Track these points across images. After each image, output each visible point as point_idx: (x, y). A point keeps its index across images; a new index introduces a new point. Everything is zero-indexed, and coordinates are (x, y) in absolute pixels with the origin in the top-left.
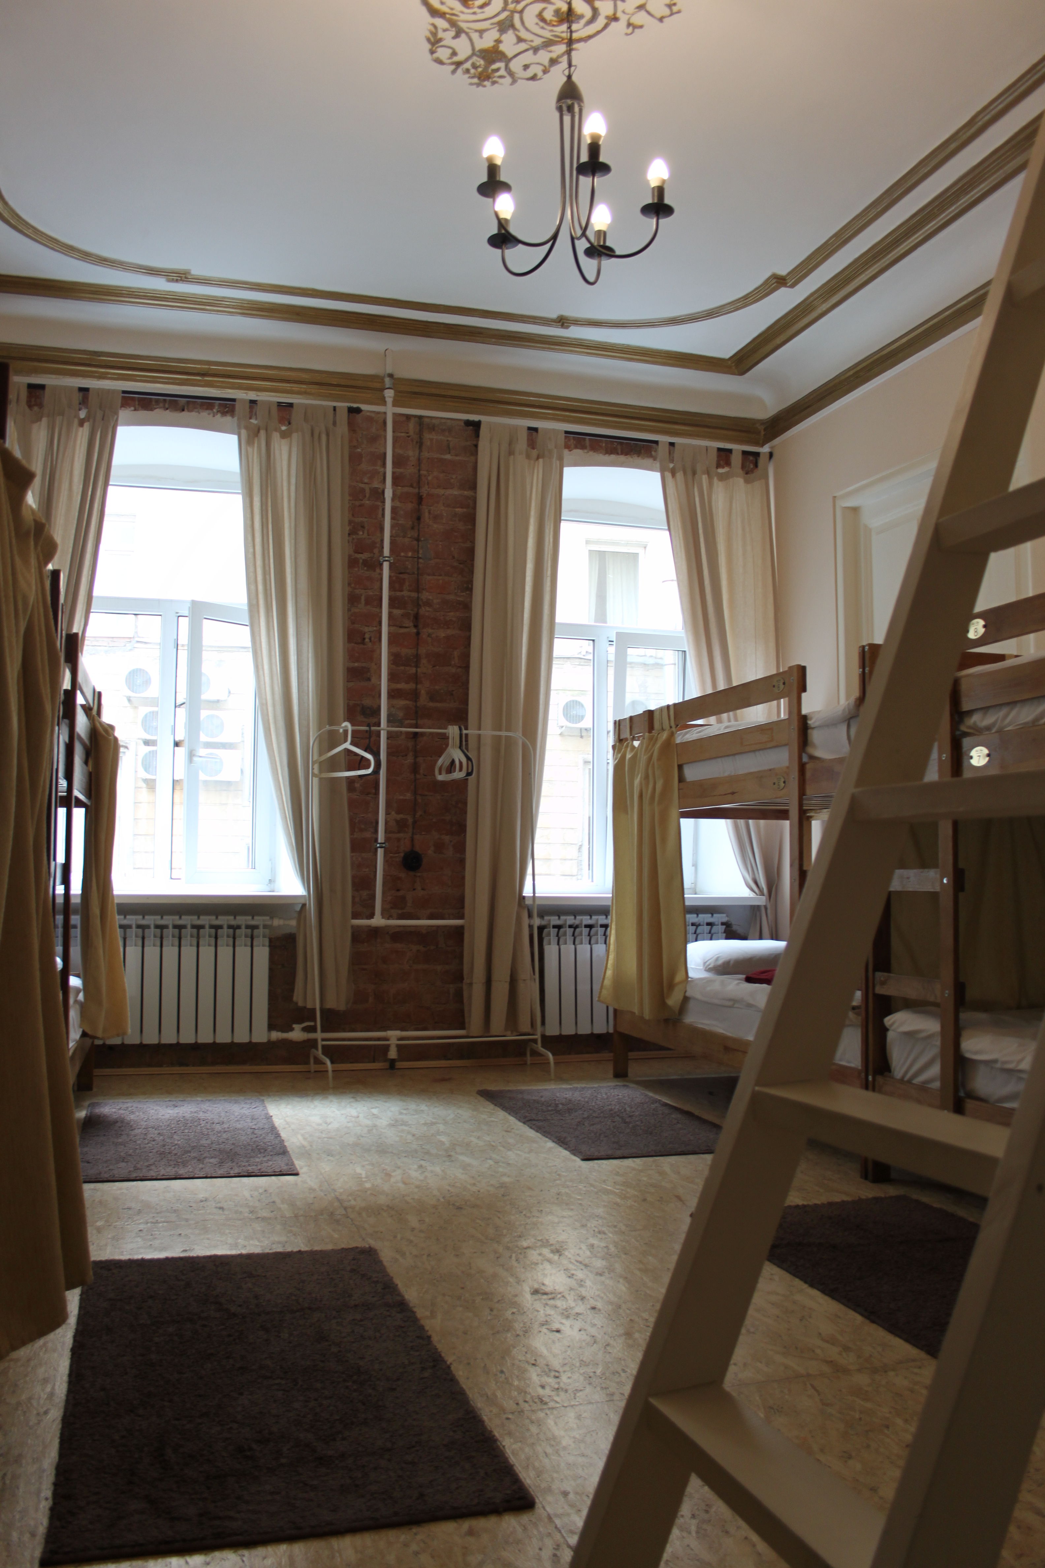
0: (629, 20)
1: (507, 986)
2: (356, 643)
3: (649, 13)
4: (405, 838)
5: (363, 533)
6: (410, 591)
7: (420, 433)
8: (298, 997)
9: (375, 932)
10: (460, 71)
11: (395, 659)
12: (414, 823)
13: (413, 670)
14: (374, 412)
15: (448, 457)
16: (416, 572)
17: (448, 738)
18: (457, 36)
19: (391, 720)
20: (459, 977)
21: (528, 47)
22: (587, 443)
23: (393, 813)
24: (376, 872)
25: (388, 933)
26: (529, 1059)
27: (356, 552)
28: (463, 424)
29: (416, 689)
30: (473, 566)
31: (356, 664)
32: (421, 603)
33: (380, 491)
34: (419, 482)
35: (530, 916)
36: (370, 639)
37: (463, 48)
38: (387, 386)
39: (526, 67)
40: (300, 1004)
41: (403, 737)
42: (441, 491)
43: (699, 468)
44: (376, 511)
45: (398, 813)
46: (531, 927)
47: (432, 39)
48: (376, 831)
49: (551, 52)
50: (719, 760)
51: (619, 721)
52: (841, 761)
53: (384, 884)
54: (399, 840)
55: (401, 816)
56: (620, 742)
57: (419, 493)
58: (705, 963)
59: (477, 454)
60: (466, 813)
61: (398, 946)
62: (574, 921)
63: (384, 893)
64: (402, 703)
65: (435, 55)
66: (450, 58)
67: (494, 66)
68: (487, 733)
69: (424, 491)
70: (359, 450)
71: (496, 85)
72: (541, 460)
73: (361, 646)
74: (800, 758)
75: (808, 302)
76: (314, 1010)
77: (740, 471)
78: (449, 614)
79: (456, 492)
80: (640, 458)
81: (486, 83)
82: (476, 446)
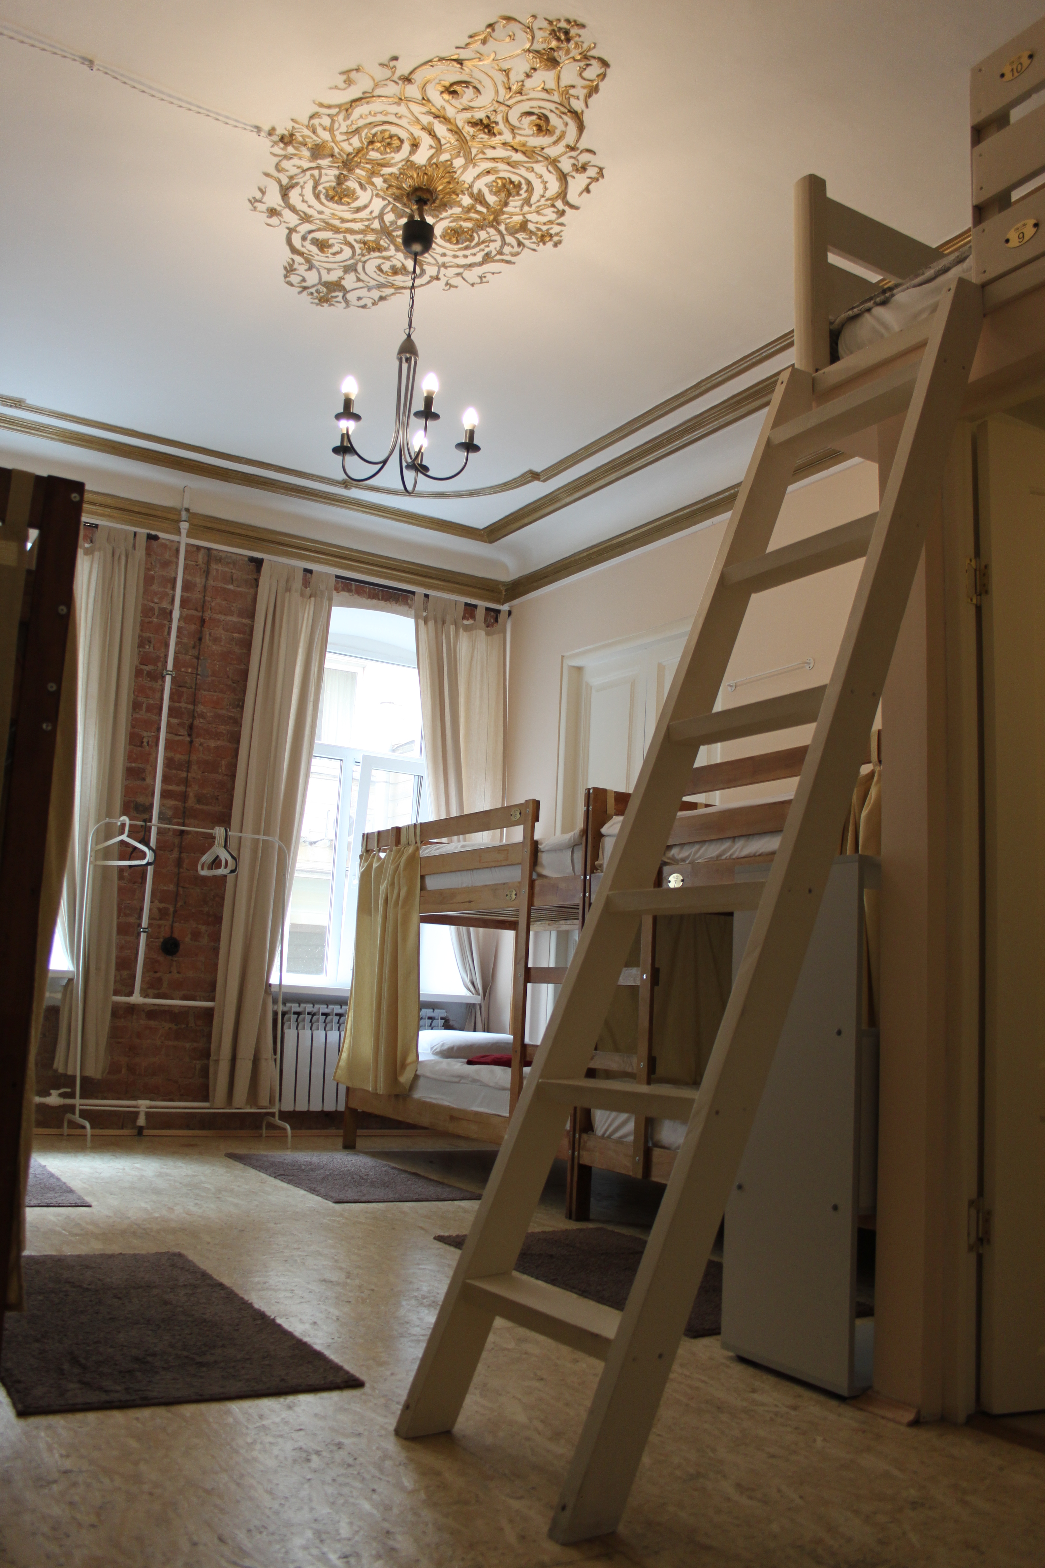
0: (448, 281)
1: (250, 1064)
2: (135, 746)
3: (464, 279)
4: (165, 925)
5: (150, 647)
6: (187, 703)
7: (208, 564)
8: (59, 1064)
9: (132, 1009)
10: (305, 293)
11: (169, 763)
12: (175, 912)
13: (184, 775)
14: (169, 540)
15: (231, 587)
16: (194, 687)
17: (214, 838)
18: (310, 269)
19: (161, 818)
20: (206, 1054)
21: (365, 286)
22: (353, 587)
23: (156, 901)
24: (137, 954)
25: (144, 1010)
26: (264, 1131)
27: (142, 663)
28: (247, 559)
29: (186, 791)
30: (245, 686)
31: (133, 765)
32: (196, 714)
33: (168, 611)
34: (203, 607)
35: (275, 1002)
36: (148, 743)
37: (312, 278)
38: (183, 519)
39: (359, 299)
40: (61, 1070)
41: (171, 833)
42: (222, 617)
43: (448, 619)
44: (163, 629)
45: (161, 902)
46: (275, 1013)
47: (288, 269)
48: (140, 917)
49: (382, 292)
50: (459, 873)
51: (367, 834)
52: (563, 879)
53: (145, 964)
54: (159, 926)
55: (163, 905)
56: (367, 851)
57: (202, 617)
58: (432, 1048)
59: (257, 586)
60: (222, 906)
61: (152, 1023)
62: (312, 1009)
63: (143, 973)
64: (172, 803)
65: (287, 279)
66: (300, 283)
67: (333, 294)
68: (248, 835)
69: (207, 615)
70: (152, 573)
71: (332, 307)
72: (313, 599)
73: (140, 749)
74: (531, 875)
75: (555, 494)
76: (74, 1077)
77: (483, 625)
78: (221, 727)
79: (235, 619)
80: (398, 605)
81: (325, 304)
82: (257, 581)
